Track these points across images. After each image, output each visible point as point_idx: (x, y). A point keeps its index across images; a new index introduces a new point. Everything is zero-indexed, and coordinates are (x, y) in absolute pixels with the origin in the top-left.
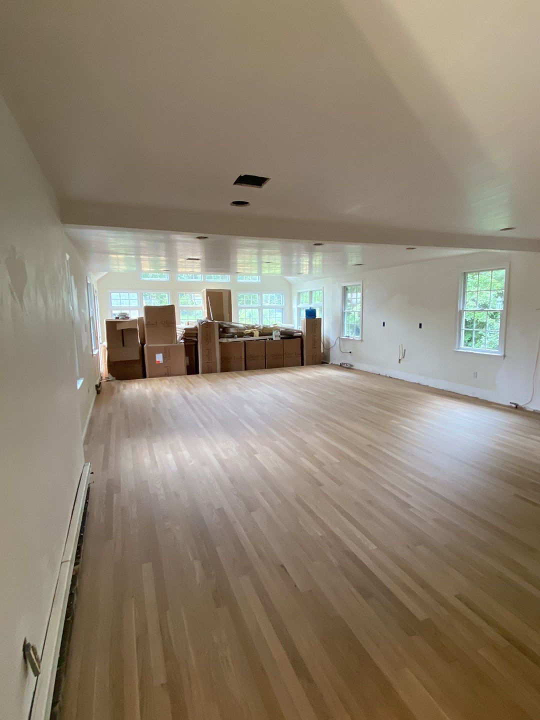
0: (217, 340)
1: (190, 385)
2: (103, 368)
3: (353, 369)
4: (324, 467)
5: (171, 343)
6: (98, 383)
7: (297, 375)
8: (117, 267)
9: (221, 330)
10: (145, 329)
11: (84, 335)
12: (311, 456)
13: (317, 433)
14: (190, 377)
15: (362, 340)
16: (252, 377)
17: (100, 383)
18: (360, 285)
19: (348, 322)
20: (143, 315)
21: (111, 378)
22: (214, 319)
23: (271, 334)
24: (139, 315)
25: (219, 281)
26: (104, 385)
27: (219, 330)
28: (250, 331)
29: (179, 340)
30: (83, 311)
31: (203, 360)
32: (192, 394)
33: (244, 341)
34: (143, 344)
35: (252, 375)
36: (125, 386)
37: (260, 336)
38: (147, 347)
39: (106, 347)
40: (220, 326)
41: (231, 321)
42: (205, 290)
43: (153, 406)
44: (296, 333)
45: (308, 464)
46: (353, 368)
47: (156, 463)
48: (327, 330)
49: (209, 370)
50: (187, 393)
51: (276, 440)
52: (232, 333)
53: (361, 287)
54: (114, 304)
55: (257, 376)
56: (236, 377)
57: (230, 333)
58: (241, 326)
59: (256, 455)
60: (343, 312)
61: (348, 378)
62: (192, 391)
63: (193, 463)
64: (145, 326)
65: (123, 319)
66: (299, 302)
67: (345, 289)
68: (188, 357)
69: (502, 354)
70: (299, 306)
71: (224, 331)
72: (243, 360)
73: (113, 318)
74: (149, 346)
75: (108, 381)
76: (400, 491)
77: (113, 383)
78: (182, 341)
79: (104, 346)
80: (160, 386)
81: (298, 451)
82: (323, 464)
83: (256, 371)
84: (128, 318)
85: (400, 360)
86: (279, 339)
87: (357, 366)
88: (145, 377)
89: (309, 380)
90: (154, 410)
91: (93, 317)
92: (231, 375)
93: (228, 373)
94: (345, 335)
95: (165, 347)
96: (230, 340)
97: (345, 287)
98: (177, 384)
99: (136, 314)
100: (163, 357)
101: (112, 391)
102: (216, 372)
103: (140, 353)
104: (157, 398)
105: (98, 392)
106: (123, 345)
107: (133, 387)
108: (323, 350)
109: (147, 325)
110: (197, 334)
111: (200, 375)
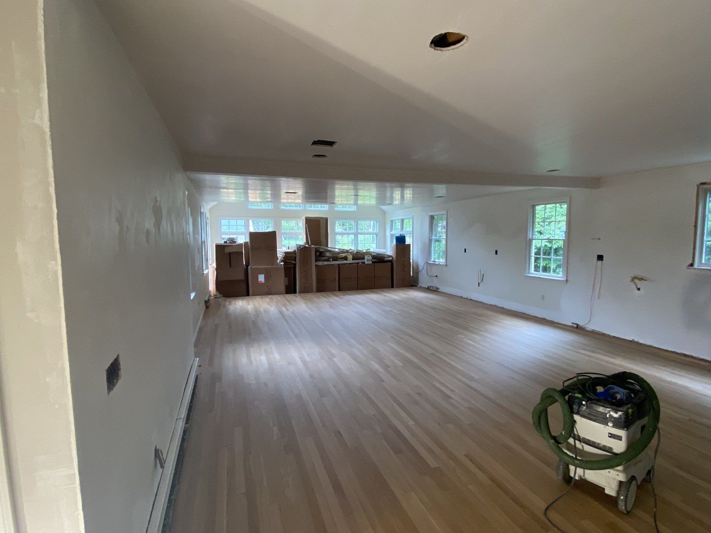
0: (314, 263)
1: (287, 302)
2: (212, 287)
3: (439, 292)
4: (389, 369)
5: (273, 265)
6: (206, 299)
7: (385, 296)
8: (226, 198)
9: (318, 254)
10: (250, 252)
11: (197, 256)
12: (380, 360)
13: (390, 344)
14: (288, 296)
15: (446, 265)
16: (344, 297)
17: (209, 299)
18: (444, 214)
19: (435, 248)
20: (248, 240)
21: (219, 295)
22: (312, 244)
23: (364, 258)
24: (245, 240)
25: (318, 210)
26: (212, 302)
27: (316, 254)
28: (344, 255)
29: (280, 263)
30: (196, 236)
31: (300, 281)
32: (288, 310)
33: (338, 264)
34: (247, 265)
35: (344, 295)
36: (230, 302)
37: (353, 260)
38: (251, 268)
39: (215, 267)
40: (317, 251)
41: (327, 245)
42: (304, 217)
43: (254, 319)
44: (386, 257)
45: (376, 366)
46: (439, 290)
47: (251, 362)
48: (415, 255)
49: (306, 290)
50: (284, 309)
51: (353, 348)
52: (328, 257)
53: (445, 216)
54: (224, 229)
55: (348, 296)
56: (329, 297)
57: (326, 257)
58: (337, 250)
59: (334, 359)
60: (430, 239)
61: (432, 299)
62: (288, 307)
63: (281, 363)
64: (250, 250)
65: (231, 243)
66: (391, 230)
67: (432, 217)
68: (287, 278)
69: (564, 279)
70: (391, 233)
71: (320, 255)
72: (337, 282)
73: (222, 242)
74: (253, 267)
75: (215, 298)
76: (447, 387)
77: (220, 300)
78: (282, 263)
79: (214, 267)
80: (261, 303)
81: (371, 356)
82: (389, 367)
83: (348, 292)
84: (236, 242)
85: (479, 284)
86: (371, 262)
87: (442, 289)
88: (248, 295)
89: (395, 301)
90: (254, 323)
91: (204, 242)
92: (324, 295)
93: (323, 293)
94: (432, 260)
95: (267, 268)
96: (326, 263)
97: (432, 216)
98: (276, 302)
99: (242, 239)
100: (265, 278)
101: (219, 306)
102: (312, 292)
103: (244, 273)
104: (257, 313)
105: (207, 307)
106: (230, 267)
107: (237, 303)
108: (413, 274)
109: (251, 248)
110: (295, 257)
111: (296, 294)
